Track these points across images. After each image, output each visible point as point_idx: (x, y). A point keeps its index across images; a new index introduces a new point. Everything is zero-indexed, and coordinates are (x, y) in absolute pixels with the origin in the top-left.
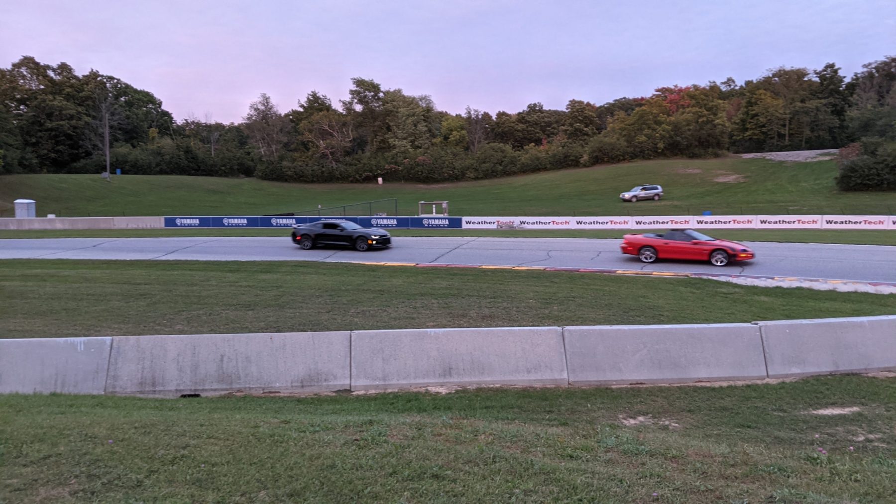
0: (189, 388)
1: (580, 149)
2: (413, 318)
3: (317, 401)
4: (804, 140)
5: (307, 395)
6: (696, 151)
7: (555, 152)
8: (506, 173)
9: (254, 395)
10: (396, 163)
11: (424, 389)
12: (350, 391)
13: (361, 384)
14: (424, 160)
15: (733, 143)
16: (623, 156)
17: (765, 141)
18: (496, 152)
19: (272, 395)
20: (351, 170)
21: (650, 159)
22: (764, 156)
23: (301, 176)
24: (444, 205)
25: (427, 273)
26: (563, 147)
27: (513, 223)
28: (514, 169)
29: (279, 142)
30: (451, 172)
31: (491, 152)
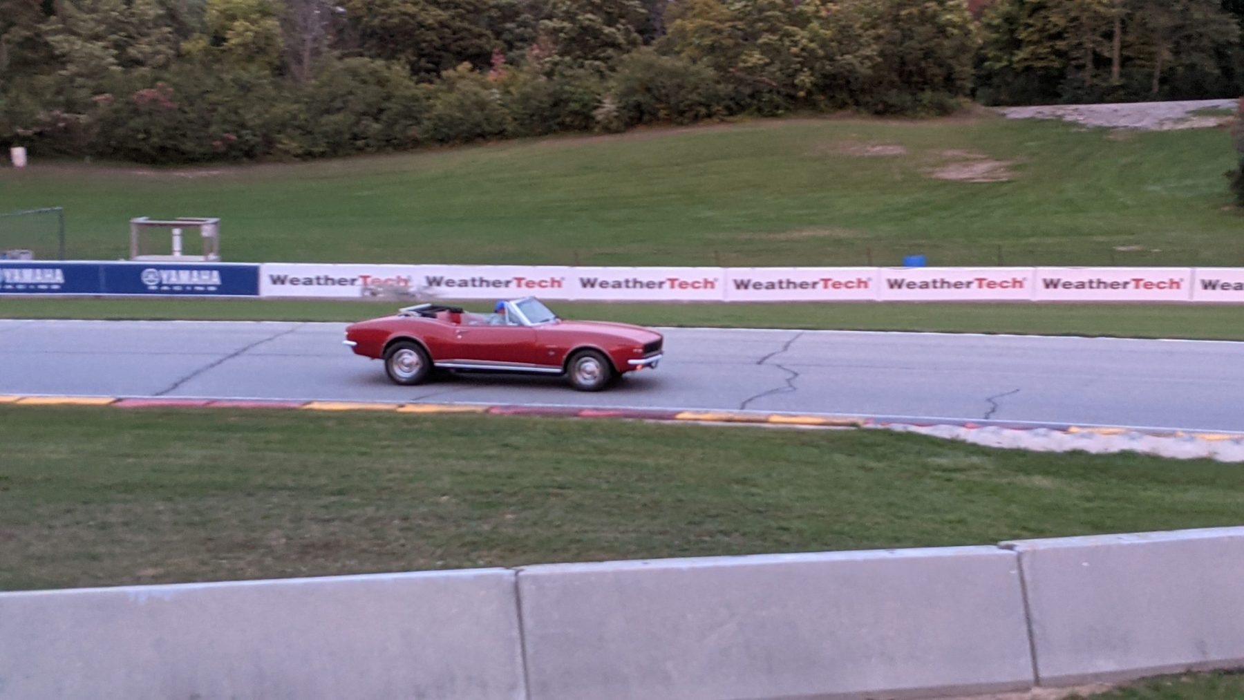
1: (593, 82)
4: (1157, 73)
6: (893, 97)
7: (528, 89)
8: (393, 144)
10: (68, 107)
14: (155, 101)
15: (986, 79)
16: (708, 106)
17: (1062, 74)
18: (364, 82)
21: (774, 116)
22: (1059, 113)
24: (208, 229)
26: (549, 74)
27: (406, 281)
28: (414, 131)
30: (233, 137)
31: (349, 81)
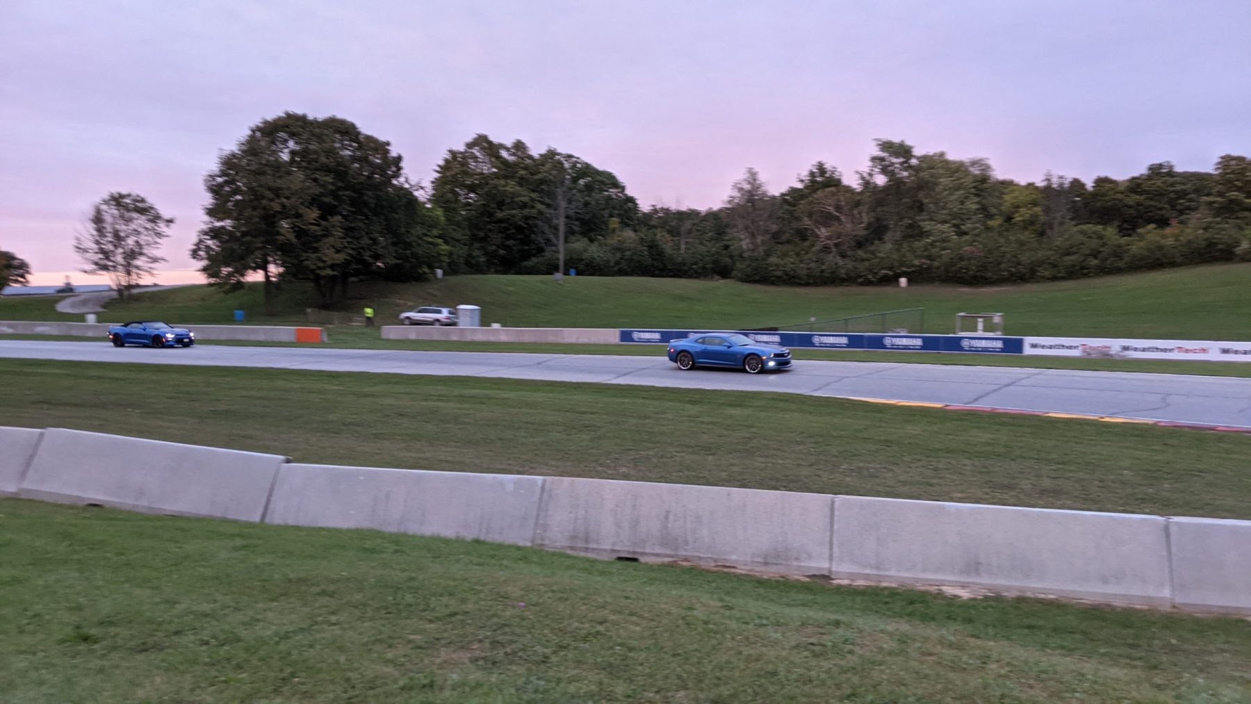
0: (626, 549)
1: (1235, 232)
2: (931, 485)
3: (783, 587)
5: (771, 575)
7: (1192, 237)
8: (1105, 271)
9: (703, 567)
10: (929, 257)
11: (936, 588)
12: (827, 578)
13: (846, 571)
14: (972, 252)
18: (1090, 237)
19: (726, 570)
20: (862, 267)
23: (793, 277)
24: (997, 319)
25: (961, 420)
26: (1206, 229)
27: (1108, 348)
28: (1121, 264)
29: (767, 232)
30: (1013, 270)
31: (1081, 238)
